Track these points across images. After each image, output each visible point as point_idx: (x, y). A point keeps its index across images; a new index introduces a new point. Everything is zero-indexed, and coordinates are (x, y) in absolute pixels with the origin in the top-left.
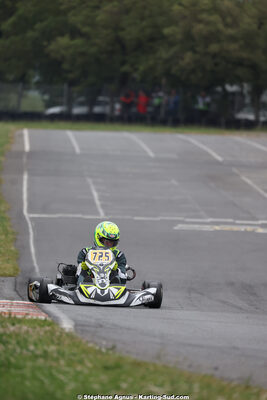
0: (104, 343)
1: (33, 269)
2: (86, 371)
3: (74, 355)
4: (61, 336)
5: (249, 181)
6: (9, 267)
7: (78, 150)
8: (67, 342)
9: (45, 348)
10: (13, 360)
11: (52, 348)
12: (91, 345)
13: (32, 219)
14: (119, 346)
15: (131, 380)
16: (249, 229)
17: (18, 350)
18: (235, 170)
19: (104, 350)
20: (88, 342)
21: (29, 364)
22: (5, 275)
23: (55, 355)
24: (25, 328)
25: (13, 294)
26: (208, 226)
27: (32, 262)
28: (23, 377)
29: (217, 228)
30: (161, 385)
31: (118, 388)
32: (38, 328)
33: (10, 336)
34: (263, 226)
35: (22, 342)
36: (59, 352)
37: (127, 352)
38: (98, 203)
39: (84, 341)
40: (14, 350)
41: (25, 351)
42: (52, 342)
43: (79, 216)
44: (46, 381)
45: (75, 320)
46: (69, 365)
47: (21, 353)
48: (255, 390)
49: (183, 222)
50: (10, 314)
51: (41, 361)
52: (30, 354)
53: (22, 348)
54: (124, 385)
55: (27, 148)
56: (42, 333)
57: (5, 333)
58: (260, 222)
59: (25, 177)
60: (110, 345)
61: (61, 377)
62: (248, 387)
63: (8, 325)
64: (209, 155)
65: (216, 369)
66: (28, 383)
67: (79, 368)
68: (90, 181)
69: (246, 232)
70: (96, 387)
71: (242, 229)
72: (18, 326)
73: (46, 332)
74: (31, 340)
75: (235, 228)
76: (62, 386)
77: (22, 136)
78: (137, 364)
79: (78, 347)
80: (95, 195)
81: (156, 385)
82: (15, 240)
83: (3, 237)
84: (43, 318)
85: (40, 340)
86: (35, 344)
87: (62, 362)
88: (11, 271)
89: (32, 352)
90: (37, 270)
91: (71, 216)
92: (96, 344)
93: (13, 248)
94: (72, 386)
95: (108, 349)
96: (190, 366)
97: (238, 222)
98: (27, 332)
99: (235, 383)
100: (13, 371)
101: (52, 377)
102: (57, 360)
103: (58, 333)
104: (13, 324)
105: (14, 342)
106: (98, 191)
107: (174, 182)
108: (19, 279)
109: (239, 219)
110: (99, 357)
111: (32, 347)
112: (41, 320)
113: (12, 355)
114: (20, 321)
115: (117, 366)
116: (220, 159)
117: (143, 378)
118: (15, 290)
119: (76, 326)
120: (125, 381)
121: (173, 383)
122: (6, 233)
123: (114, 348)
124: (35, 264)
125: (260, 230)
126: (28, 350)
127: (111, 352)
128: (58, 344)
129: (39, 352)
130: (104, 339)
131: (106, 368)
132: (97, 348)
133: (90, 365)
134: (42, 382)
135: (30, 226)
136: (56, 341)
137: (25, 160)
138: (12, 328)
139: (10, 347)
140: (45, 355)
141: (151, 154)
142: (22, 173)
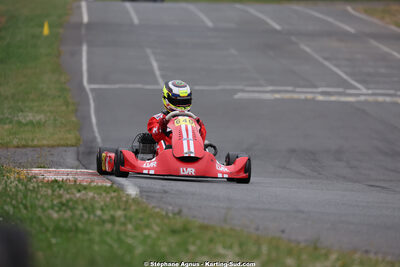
0: (170, 208)
1: (95, 138)
2: (154, 235)
3: (141, 219)
4: (127, 202)
5: (308, 50)
6: (71, 137)
7: (136, 21)
8: (133, 208)
9: (112, 212)
10: (80, 225)
11: (119, 213)
12: (157, 210)
13: (92, 90)
14: (185, 211)
15: (198, 242)
16: (309, 96)
17: (86, 216)
18: (293, 38)
19: (171, 215)
20: (154, 207)
21: (97, 229)
22: (67, 146)
23: (123, 219)
24: (91, 194)
25: (77, 163)
26: (268, 94)
27: (93, 132)
28: (91, 241)
29: (277, 96)
30: (230, 247)
31: (187, 251)
32: (104, 194)
33: (76, 202)
34: (323, 93)
35: (90, 208)
36: (125, 216)
37: (194, 217)
38: (158, 73)
39: (150, 206)
40: (82, 215)
41: (92, 217)
42: (119, 208)
43: (139, 86)
44: (116, 246)
45: (139, 187)
46: (136, 229)
47: (89, 218)
48: (323, 251)
49: (243, 91)
50: (75, 181)
51: (108, 226)
52: (97, 219)
53: (89, 213)
54: (192, 248)
55: (85, 19)
56: (108, 199)
57: (71, 200)
58: (320, 90)
59: (85, 48)
60: (176, 210)
61: (130, 241)
62: (316, 248)
63: (75, 191)
64: (267, 24)
65: (283, 231)
66: (96, 248)
67: (147, 232)
68: (149, 51)
69: (306, 100)
70: (164, 249)
71: (302, 96)
72: (83, 192)
73: (112, 198)
74: (97, 205)
75: (296, 96)
76: (130, 249)
77: (79, 7)
78: (204, 228)
79: (144, 211)
80: (155, 65)
81: (224, 247)
82: (76, 111)
83: (64, 108)
84: (109, 185)
85: (107, 206)
86: (102, 209)
87: (130, 226)
88: (74, 141)
89: (100, 217)
90: (99, 140)
91: (131, 86)
92: (163, 209)
93: (74, 119)
94: (139, 250)
95: (174, 214)
96: (257, 229)
97: (298, 89)
98: (94, 197)
99: (302, 245)
100: (80, 236)
101: (120, 241)
102: (124, 224)
103: (124, 199)
104: (79, 191)
105: (81, 207)
106: (157, 60)
107: (233, 51)
108: (81, 149)
109: (299, 86)
110: (166, 221)
111: (99, 213)
112: (106, 187)
113: (79, 220)
114: (85, 188)
115: (185, 229)
116: (278, 27)
117: (211, 240)
118: (78, 159)
119: (141, 192)
120: (194, 243)
121: (241, 245)
122: (67, 104)
123: (180, 212)
124: (97, 135)
125: (320, 98)
126: (95, 215)
127: (178, 217)
128: (125, 210)
129: (106, 217)
130: (171, 205)
131: (174, 232)
132: (164, 213)
133: (157, 229)
134: (111, 246)
135: (90, 96)
136: (123, 207)
137: (83, 31)
138: (78, 195)
139: (77, 212)
140: (113, 220)
141: (210, 24)
142: (80, 44)
